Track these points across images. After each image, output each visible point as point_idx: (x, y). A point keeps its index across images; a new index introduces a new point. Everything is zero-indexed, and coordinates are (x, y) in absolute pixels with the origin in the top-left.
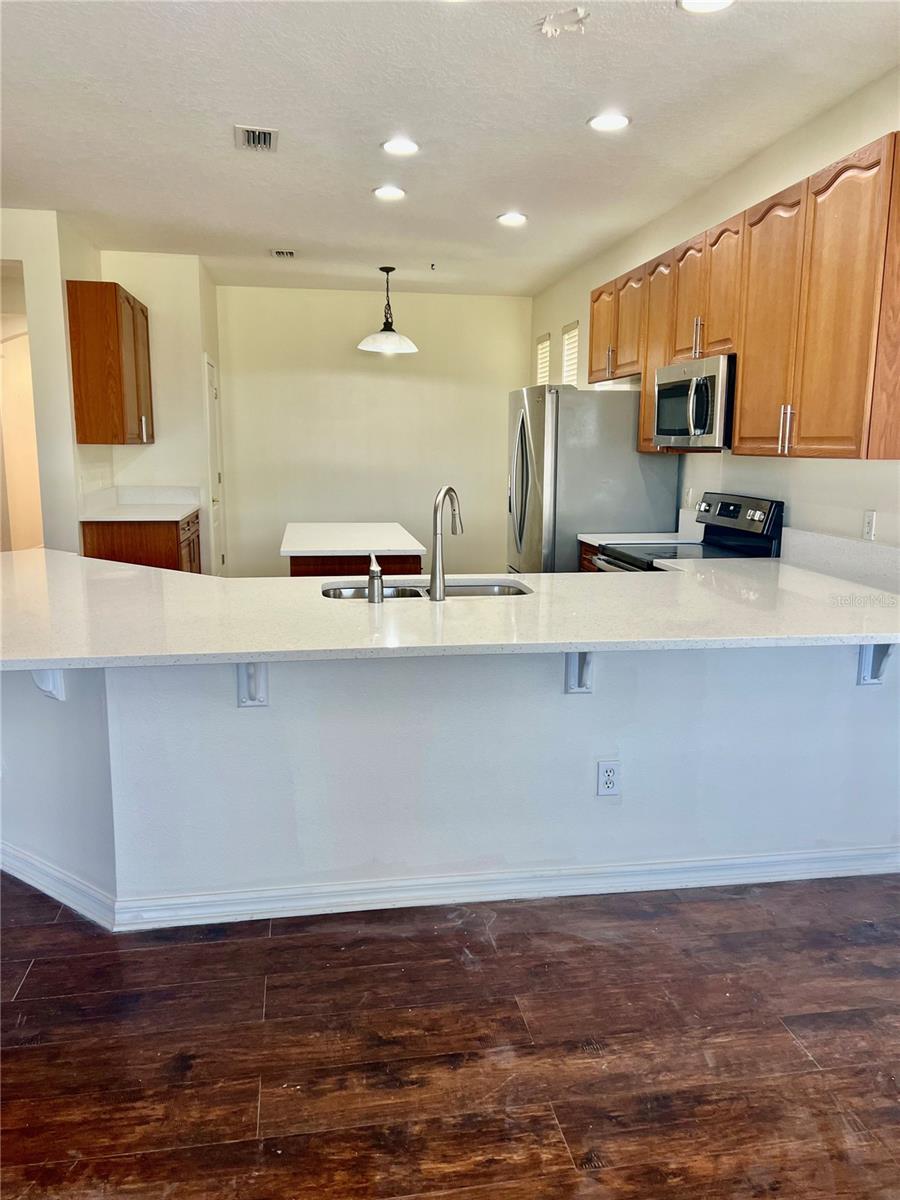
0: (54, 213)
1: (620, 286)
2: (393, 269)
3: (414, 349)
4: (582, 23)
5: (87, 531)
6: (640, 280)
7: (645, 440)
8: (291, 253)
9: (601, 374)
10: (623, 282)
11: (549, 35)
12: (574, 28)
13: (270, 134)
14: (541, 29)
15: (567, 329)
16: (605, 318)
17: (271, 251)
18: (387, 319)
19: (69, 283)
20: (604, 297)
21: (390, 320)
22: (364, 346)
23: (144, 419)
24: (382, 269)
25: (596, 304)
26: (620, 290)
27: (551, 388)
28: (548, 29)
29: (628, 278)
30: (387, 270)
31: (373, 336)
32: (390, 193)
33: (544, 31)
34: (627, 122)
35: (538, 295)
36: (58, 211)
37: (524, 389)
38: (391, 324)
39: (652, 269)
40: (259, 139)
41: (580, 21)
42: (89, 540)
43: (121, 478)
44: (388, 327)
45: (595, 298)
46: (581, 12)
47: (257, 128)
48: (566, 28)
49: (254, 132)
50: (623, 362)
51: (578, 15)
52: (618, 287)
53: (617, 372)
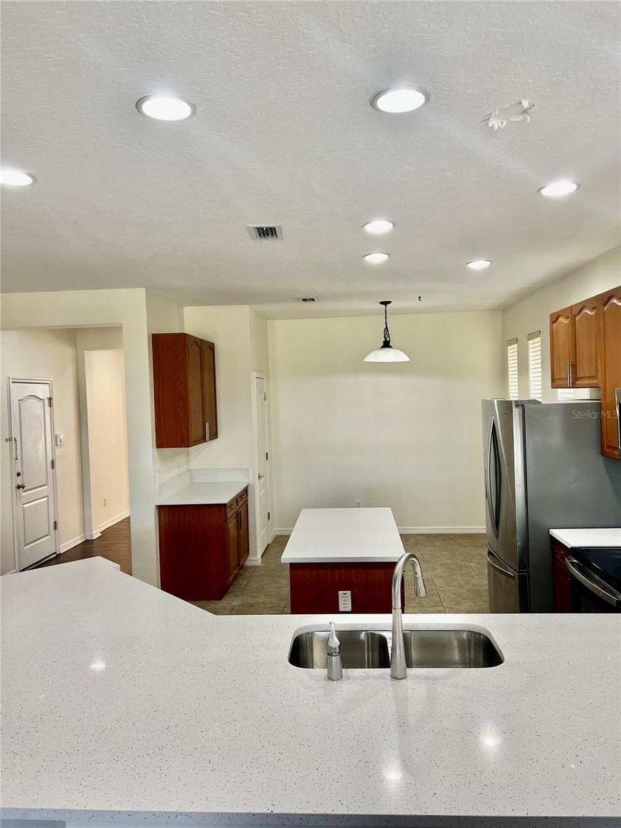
0: (144, 289)
1: (575, 312)
2: (390, 302)
3: (407, 359)
4: (527, 113)
5: (161, 512)
6: (594, 308)
7: (609, 447)
8: (313, 300)
9: (562, 382)
10: (578, 310)
11: (496, 128)
12: (520, 118)
13: (274, 228)
14: (488, 123)
15: (531, 336)
16: (563, 338)
17: (298, 299)
18: (386, 338)
19: (153, 335)
20: (561, 319)
21: (388, 339)
22: (368, 359)
23: (207, 424)
24: (382, 303)
25: (555, 325)
26: (576, 315)
27: (518, 404)
28: (494, 123)
29: (583, 306)
30: (385, 303)
31: (375, 352)
32: (376, 258)
33: (490, 125)
34: (575, 187)
35: (506, 310)
36: (146, 289)
37: (495, 401)
38: (389, 342)
39: (605, 300)
40: (267, 232)
41: (525, 112)
42: (162, 518)
43: (194, 464)
44: (386, 344)
45: (554, 319)
46: (526, 104)
47: (264, 225)
48: (512, 120)
49: (263, 229)
50: (581, 376)
51: (523, 106)
52: (573, 313)
53: (577, 383)
